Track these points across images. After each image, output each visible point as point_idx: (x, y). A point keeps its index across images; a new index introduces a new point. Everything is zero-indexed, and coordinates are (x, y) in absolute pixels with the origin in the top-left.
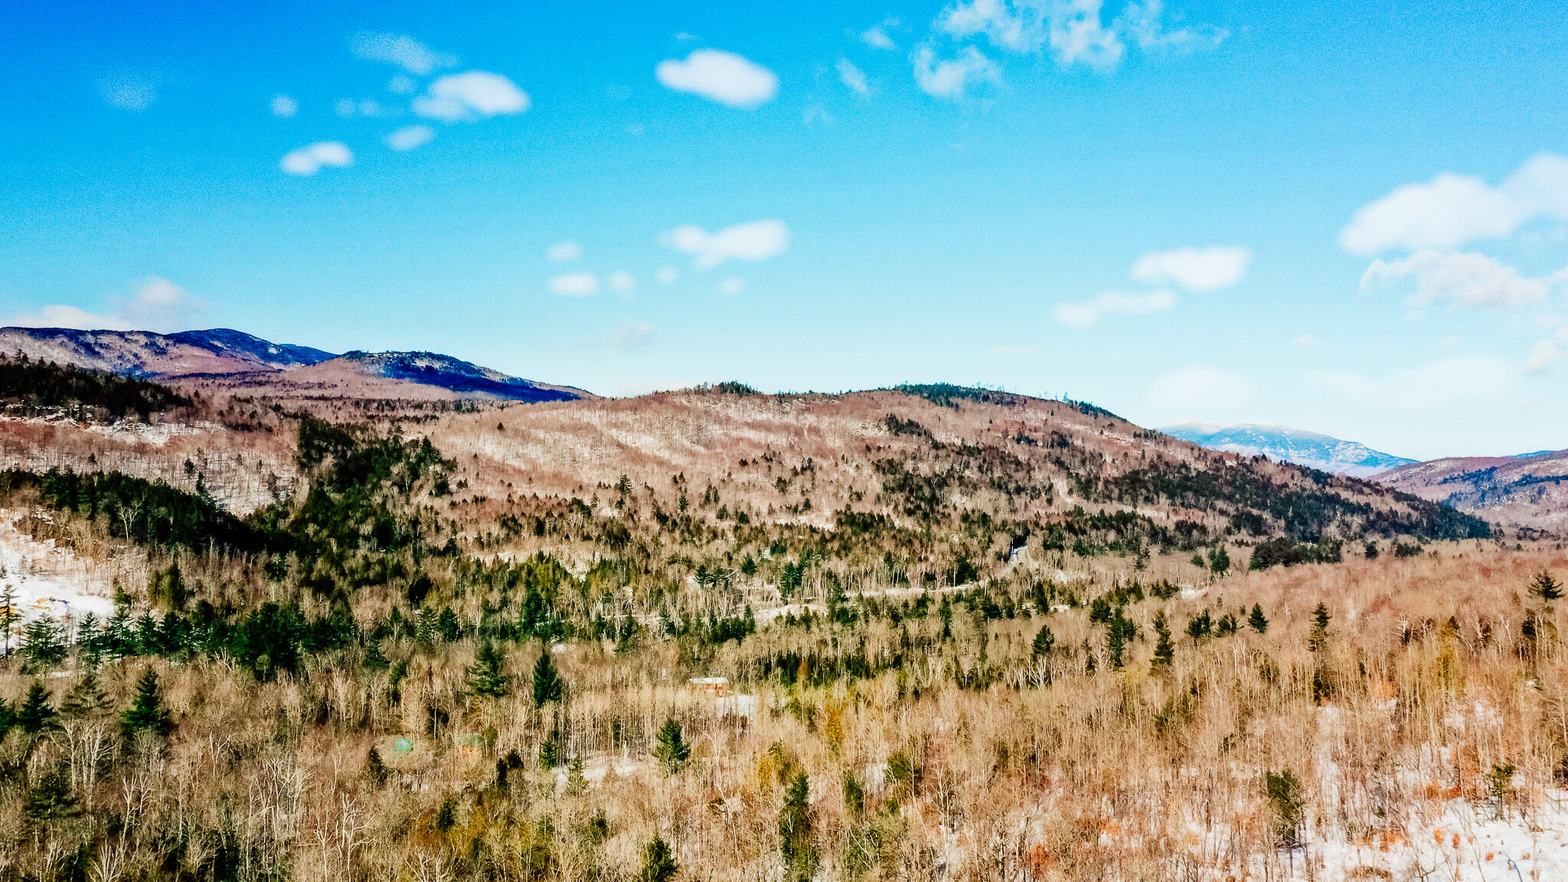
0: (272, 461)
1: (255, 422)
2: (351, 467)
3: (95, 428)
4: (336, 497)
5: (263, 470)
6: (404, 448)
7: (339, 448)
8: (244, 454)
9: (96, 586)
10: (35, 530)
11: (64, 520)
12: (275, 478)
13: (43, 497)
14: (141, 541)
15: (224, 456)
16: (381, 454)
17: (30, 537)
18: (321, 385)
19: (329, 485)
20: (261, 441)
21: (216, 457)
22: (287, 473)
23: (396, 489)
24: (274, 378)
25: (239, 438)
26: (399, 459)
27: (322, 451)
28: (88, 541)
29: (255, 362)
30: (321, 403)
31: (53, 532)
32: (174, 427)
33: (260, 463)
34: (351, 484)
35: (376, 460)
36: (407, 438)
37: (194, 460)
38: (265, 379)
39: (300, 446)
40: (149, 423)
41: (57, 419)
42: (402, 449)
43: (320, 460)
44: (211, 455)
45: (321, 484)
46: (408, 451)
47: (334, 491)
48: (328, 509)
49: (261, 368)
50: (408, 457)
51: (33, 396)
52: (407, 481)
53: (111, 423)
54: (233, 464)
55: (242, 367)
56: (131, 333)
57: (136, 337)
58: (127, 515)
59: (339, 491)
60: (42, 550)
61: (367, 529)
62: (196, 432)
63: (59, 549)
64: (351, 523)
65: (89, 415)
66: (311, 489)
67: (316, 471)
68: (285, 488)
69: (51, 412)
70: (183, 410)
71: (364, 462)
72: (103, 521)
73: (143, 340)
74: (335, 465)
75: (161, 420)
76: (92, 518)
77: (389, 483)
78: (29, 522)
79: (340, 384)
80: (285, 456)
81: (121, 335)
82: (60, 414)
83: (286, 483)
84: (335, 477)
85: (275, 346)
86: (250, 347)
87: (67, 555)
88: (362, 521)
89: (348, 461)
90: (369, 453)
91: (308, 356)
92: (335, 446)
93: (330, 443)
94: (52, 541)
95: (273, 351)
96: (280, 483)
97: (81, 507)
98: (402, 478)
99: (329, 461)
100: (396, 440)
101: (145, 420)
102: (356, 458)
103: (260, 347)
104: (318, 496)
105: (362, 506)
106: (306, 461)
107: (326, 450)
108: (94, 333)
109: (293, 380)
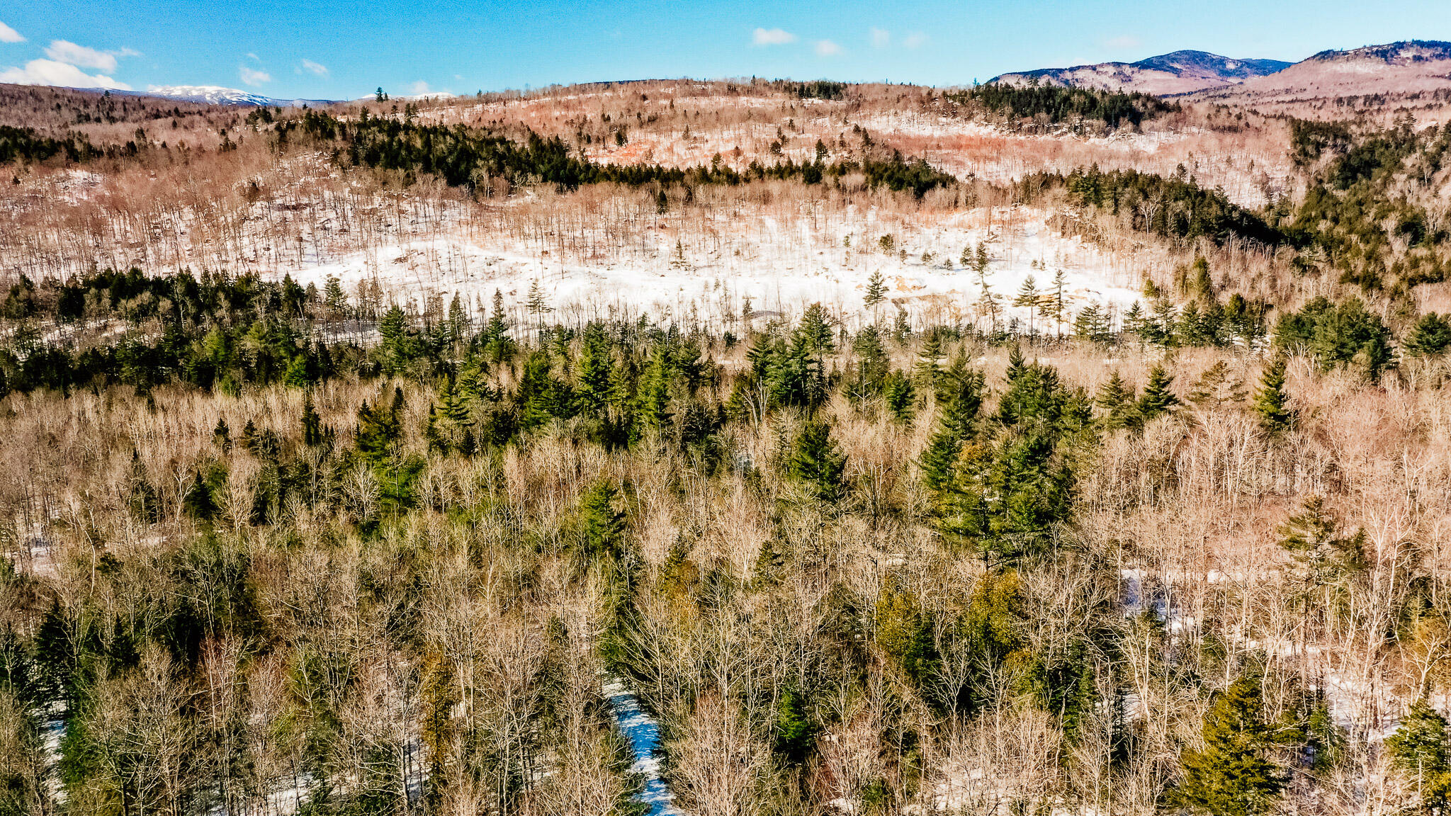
0: (1264, 162)
1: (1242, 123)
2: (1354, 162)
3: (1093, 140)
4: (1341, 194)
5: (1255, 170)
6: (1419, 137)
7: (1339, 141)
8: (1235, 157)
9: (1123, 279)
10: (1065, 228)
11: (1090, 216)
12: (1268, 179)
13: (1070, 195)
14: (1163, 234)
15: (1214, 159)
16: (1387, 146)
17: (1059, 234)
18: (1287, 91)
19: (1329, 182)
20: (1251, 141)
21: (1205, 160)
22: (1280, 171)
23: (1414, 182)
24: (1237, 90)
25: (1229, 138)
26: (1412, 149)
27: (1319, 147)
28: (1113, 236)
29: (1214, 80)
30: (1297, 105)
31: (1079, 228)
32: (1163, 135)
33: (1252, 164)
34: (1355, 179)
35: (1382, 153)
36: (1420, 127)
37: (1186, 164)
38: (1228, 92)
39: (1295, 144)
40: (1141, 132)
41: (1062, 134)
42: (1414, 138)
43: (1317, 157)
44: (1202, 159)
45: (1321, 182)
46: (1423, 140)
47: (1336, 189)
48: (1334, 205)
49: (1222, 84)
50: (1424, 147)
51: (1043, 115)
52: (1427, 172)
53: (1107, 134)
54: (1223, 166)
55: (1203, 84)
56: (1102, 65)
57: (1105, 69)
58: (1149, 208)
59: (1344, 187)
60: (1072, 245)
61: (1390, 224)
62: (1183, 137)
63: (1085, 245)
64: (1368, 220)
65: (1088, 129)
66: (1309, 186)
67: (1313, 168)
68: (1278, 189)
69: (1057, 128)
70: (1172, 116)
71: (1366, 156)
72: (1126, 215)
73: (1112, 70)
74: (1336, 161)
75: (1152, 128)
76: (1115, 212)
77: (1404, 177)
78: (1059, 219)
79: (1309, 88)
80: (1277, 155)
81: (1094, 68)
82: (1064, 129)
83: (1279, 184)
84: (1336, 173)
85: (1234, 61)
86: (1208, 65)
87: (1092, 250)
88: (1383, 216)
89: (1349, 157)
90: (1371, 149)
91: (1266, 67)
92: (1335, 139)
93: (1328, 138)
94: (1079, 237)
95: (1231, 66)
96: (1272, 184)
97: (1105, 203)
98: (1420, 169)
99: (1328, 156)
100: (1407, 129)
101: (1138, 129)
102: (1358, 152)
103: (1218, 64)
104: (1319, 194)
105: (1377, 202)
106: (1301, 160)
107: (1324, 145)
108: (1072, 70)
109: (1258, 90)
